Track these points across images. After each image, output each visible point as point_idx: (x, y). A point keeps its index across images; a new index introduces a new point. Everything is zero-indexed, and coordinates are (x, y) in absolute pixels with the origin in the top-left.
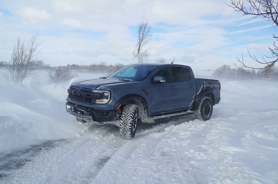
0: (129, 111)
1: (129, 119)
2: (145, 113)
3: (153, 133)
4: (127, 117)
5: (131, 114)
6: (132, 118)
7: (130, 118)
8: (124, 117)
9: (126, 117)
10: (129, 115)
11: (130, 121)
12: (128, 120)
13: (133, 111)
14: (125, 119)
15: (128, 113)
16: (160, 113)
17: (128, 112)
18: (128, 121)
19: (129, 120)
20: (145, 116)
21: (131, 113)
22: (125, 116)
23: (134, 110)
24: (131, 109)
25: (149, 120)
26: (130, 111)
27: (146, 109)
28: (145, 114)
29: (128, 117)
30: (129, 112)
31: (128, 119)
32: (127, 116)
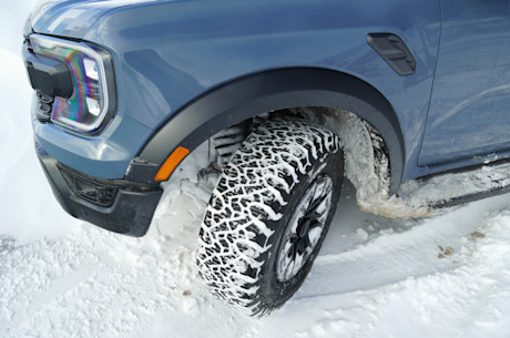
0: (249, 190)
1: (239, 246)
2: (377, 171)
3: (409, 283)
4: (231, 232)
5: (256, 211)
6: (259, 239)
7: (246, 240)
8: (214, 224)
9: (223, 227)
10: (242, 216)
11: (243, 255)
12: (233, 247)
13: (277, 194)
14: (217, 234)
15: (244, 202)
16: (475, 161)
17: (245, 196)
18: (230, 253)
19: (237, 250)
20: (379, 190)
21: (261, 205)
22: (222, 221)
23: (286, 187)
24: (270, 175)
25: (400, 208)
26: (259, 192)
27: (388, 156)
28: (376, 177)
29: (236, 231)
30: (250, 196)
31: (235, 245)
32: (232, 219)
